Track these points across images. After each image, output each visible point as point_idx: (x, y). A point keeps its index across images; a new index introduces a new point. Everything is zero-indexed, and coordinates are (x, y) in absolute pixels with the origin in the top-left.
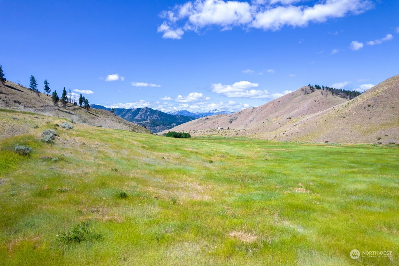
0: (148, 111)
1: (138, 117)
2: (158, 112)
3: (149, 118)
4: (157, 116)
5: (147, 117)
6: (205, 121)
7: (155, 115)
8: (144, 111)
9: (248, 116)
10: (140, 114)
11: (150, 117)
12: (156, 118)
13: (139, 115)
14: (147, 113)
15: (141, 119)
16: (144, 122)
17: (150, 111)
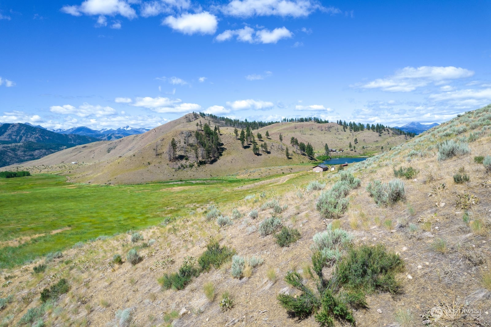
0: (23, 129)
1: (4, 136)
2: (39, 131)
3: (24, 138)
4: (37, 136)
5: (21, 137)
6: (82, 150)
7: (34, 134)
8: (15, 129)
9: (128, 144)
10: (9, 132)
11: (26, 137)
12: (35, 138)
13: (6, 134)
14: (21, 131)
15: (10, 139)
16: (13, 144)
17: (25, 128)
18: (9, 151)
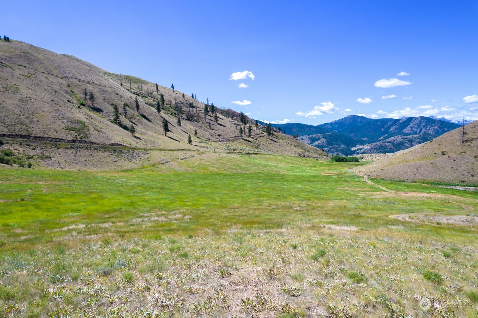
1: (408, 129)
3: (423, 130)
4: (436, 127)
5: (421, 129)
7: (434, 126)
8: (417, 122)
10: (411, 125)
11: (426, 129)
12: (434, 130)
13: (409, 126)
14: (422, 123)
15: (411, 132)
16: (411, 136)
17: (426, 120)
18: (406, 141)
